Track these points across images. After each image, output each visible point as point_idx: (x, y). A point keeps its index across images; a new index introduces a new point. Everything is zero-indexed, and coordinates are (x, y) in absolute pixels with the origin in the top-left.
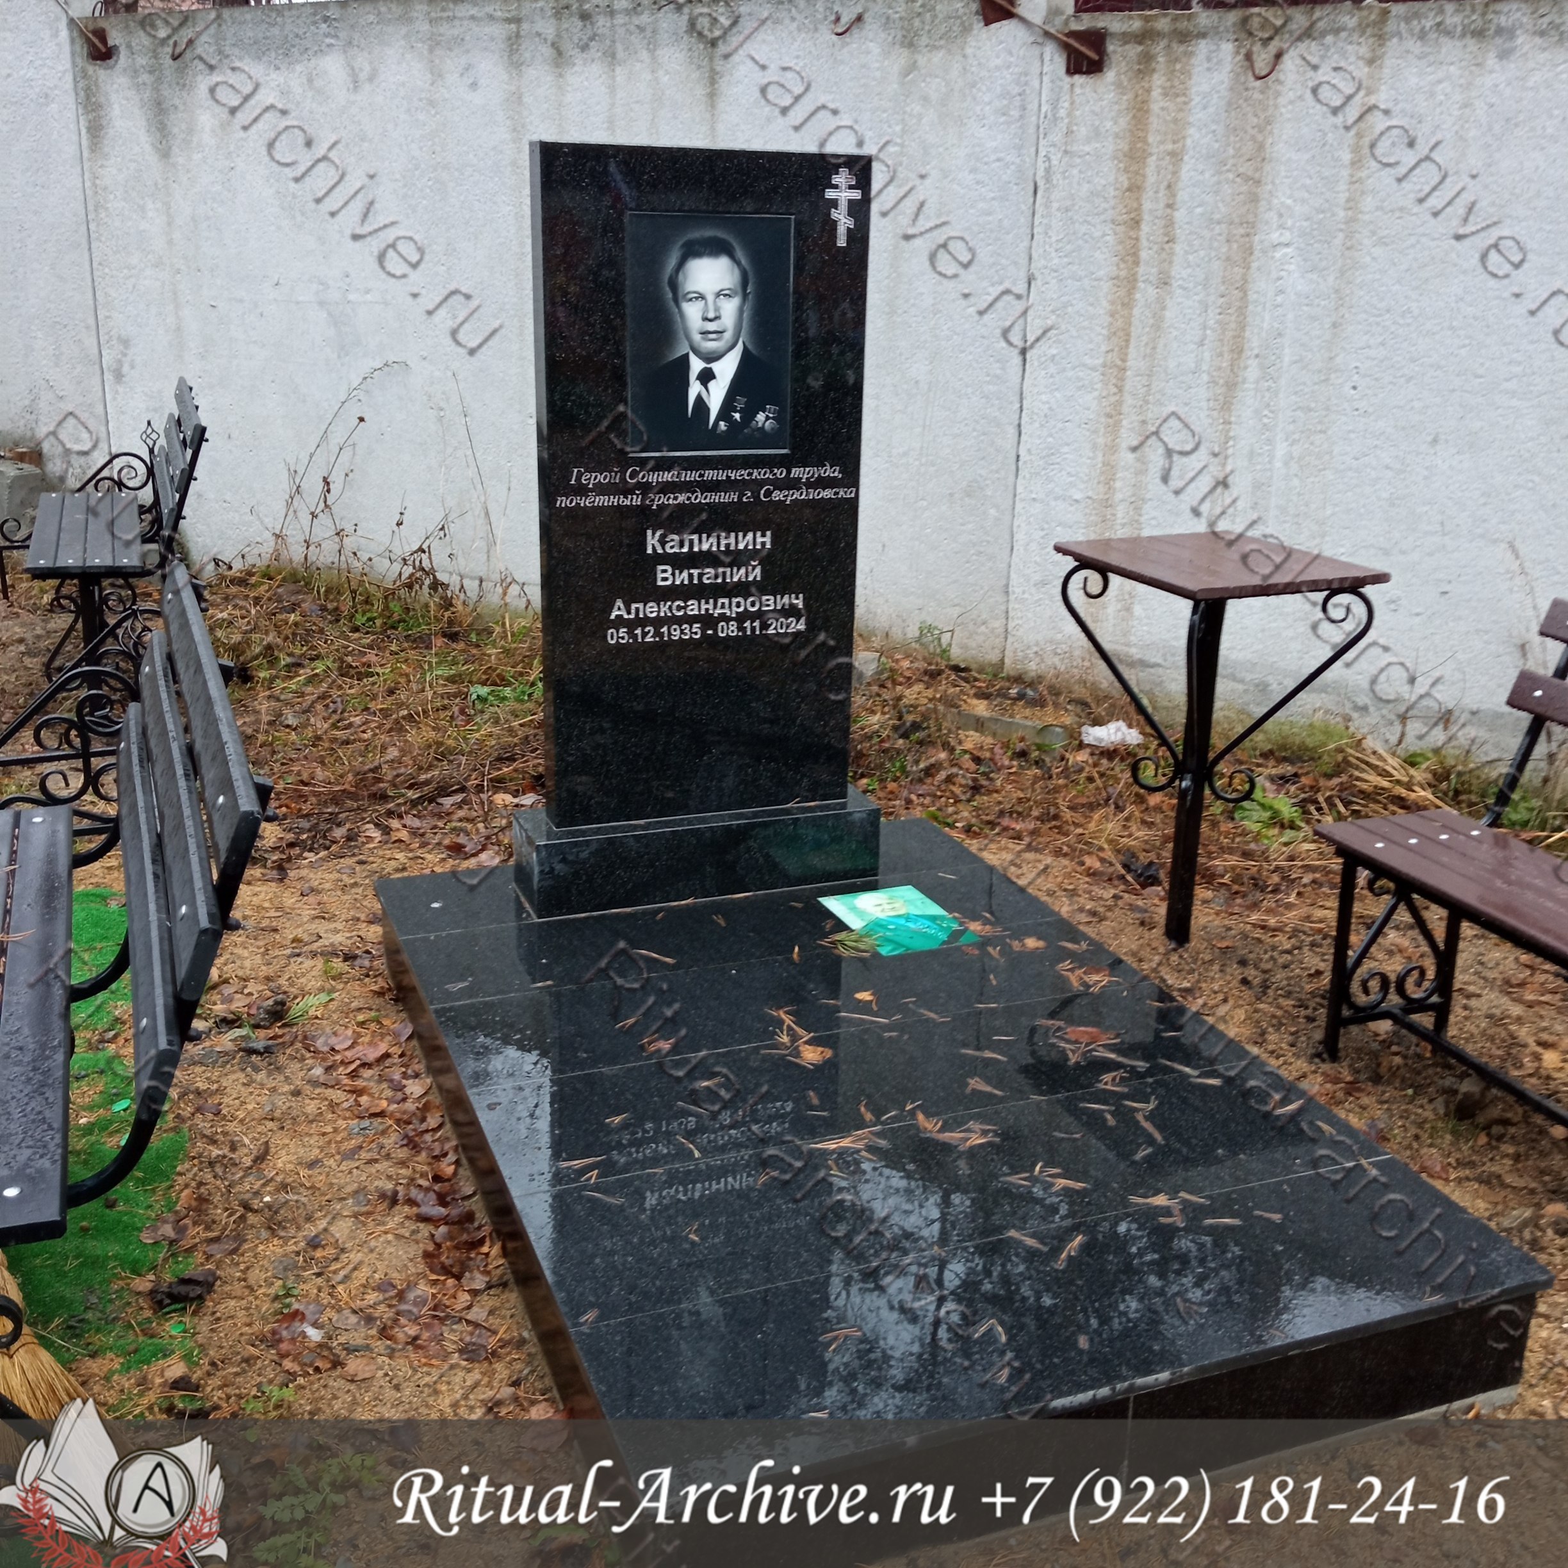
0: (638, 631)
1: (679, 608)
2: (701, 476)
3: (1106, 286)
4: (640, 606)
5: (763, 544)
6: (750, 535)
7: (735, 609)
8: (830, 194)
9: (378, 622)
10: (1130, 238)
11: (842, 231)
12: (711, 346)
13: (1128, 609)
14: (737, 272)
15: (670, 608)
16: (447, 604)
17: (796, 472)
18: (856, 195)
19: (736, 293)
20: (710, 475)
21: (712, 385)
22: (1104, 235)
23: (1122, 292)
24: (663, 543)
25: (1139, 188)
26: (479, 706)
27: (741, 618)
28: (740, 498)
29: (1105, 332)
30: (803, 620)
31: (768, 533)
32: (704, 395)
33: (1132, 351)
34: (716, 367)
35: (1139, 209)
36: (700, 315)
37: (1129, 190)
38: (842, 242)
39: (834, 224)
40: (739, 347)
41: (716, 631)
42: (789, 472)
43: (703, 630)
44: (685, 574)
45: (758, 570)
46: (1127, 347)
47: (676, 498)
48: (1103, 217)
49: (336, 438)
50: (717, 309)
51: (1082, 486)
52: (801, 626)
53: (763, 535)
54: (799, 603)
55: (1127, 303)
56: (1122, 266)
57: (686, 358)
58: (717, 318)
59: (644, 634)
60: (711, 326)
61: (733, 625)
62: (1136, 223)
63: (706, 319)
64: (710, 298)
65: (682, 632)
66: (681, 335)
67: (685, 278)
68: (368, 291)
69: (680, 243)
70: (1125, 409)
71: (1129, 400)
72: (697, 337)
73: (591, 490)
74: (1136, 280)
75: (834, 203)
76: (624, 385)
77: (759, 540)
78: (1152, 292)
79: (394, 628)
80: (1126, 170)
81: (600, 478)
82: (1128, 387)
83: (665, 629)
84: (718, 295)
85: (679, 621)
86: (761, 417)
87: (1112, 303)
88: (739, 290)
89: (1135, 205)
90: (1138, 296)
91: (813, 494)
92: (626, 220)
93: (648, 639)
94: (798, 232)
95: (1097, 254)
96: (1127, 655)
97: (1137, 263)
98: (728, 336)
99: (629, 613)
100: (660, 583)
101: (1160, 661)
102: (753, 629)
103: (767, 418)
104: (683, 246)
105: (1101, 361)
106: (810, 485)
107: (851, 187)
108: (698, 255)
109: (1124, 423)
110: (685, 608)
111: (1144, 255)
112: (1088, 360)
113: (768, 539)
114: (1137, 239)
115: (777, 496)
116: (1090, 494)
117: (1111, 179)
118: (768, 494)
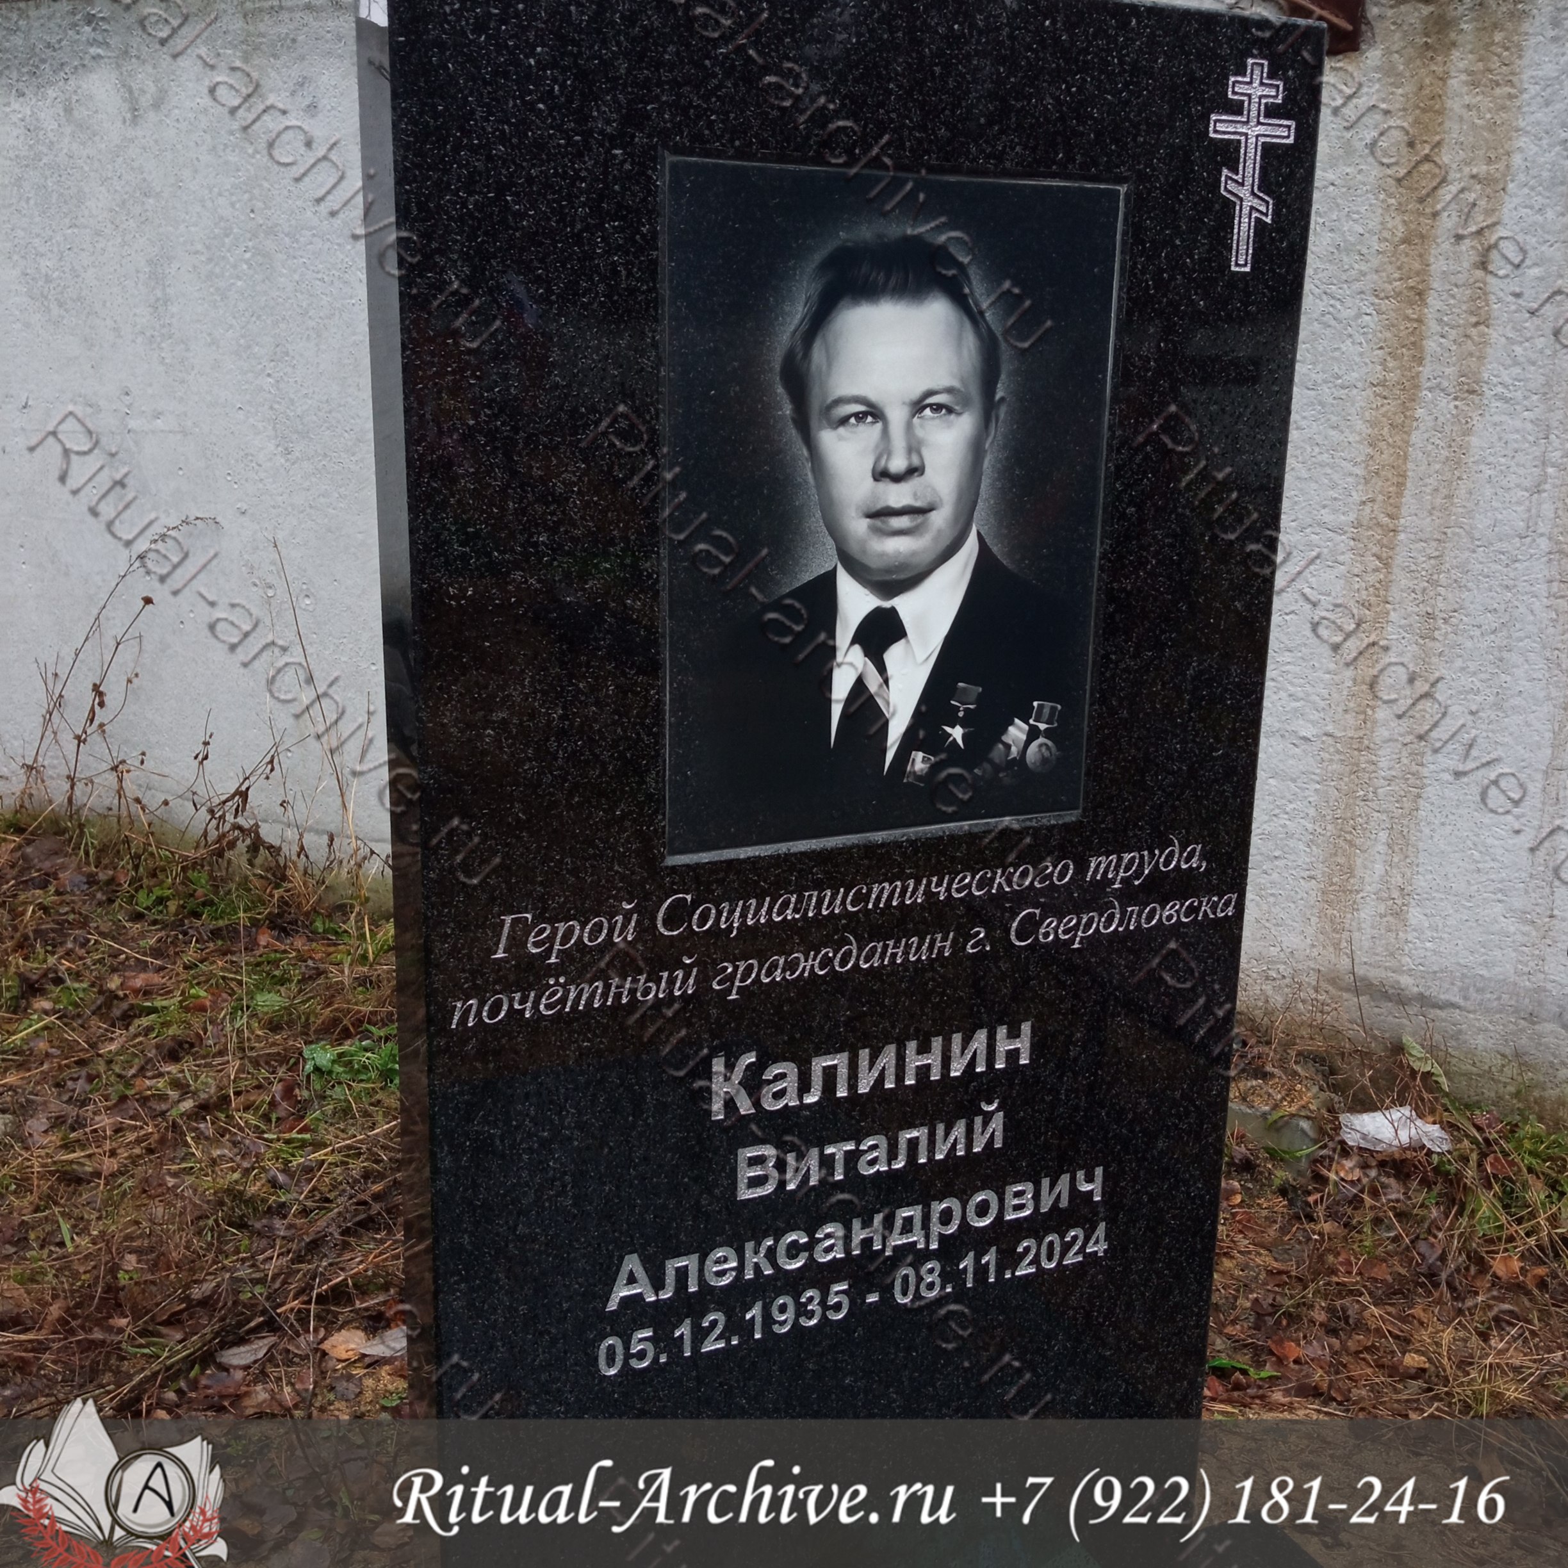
0: (684, 1330)
1: (794, 1250)
2: (860, 898)
3: (1361, 398)
4: (689, 1262)
5: (1013, 1055)
6: (980, 1040)
7: (936, 1228)
8: (1221, 127)
9: (172, 906)
10: (1407, 318)
11: (1243, 230)
12: (896, 547)
13: (1398, 913)
14: (970, 340)
15: (771, 1254)
16: (279, 875)
17: (1098, 865)
18: (1283, 133)
19: (966, 402)
20: (882, 893)
21: (894, 655)
22: (1359, 315)
23: (1391, 406)
24: (753, 1083)
25: (1422, 237)
26: (317, 1085)
27: (950, 1249)
28: (959, 948)
29: (1359, 471)
30: (1101, 1230)
31: (1026, 1028)
32: (873, 682)
33: (1408, 499)
34: (905, 605)
35: (1423, 273)
36: (867, 465)
37: (1405, 241)
38: (1241, 261)
39: (1227, 209)
40: (970, 549)
41: (887, 1291)
42: (1082, 867)
43: (855, 1295)
44: (813, 1160)
45: (997, 1123)
46: (1400, 494)
47: (791, 966)
48: (1357, 286)
49: (114, 627)
50: (914, 447)
51: (1316, 716)
52: (1098, 1247)
53: (1014, 1034)
54: (1092, 1187)
55: (1402, 425)
56: (1391, 364)
57: (828, 582)
58: (914, 471)
59: (700, 1334)
60: (898, 495)
61: (931, 1271)
62: (1419, 295)
63: (882, 475)
64: (897, 416)
65: (802, 1311)
66: (815, 522)
67: (830, 360)
68: (157, 415)
69: (818, 257)
70: (1395, 594)
71: (1402, 580)
72: (858, 527)
73: (556, 971)
74: (1417, 387)
75: (1229, 153)
76: (653, 668)
77: (1003, 1046)
78: (1446, 405)
79: (197, 915)
80: (1401, 209)
81: (581, 933)
82: (1399, 560)
83: (754, 1313)
84: (918, 406)
85: (793, 1284)
86: (1017, 732)
87: (1373, 424)
88: (974, 391)
89: (1417, 266)
90: (1420, 412)
91: (1141, 918)
92: (663, 182)
93: (711, 1345)
94: (1135, 230)
95: (1347, 346)
96: (1396, 985)
97: (1420, 360)
98: (940, 519)
99: (658, 1285)
100: (745, 1194)
101: (1457, 999)
102: (981, 1271)
103: (1033, 734)
104: (826, 265)
105: (1352, 517)
106: (1129, 895)
107: (1272, 111)
108: (868, 292)
109: (1393, 616)
110: (810, 1247)
111: (1431, 345)
112: (1327, 516)
113: (1023, 1044)
114: (1419, 321)
115: (1051, 930)
116: (1330, 728)
117: (1374, 224)
118: (1029, 927)
